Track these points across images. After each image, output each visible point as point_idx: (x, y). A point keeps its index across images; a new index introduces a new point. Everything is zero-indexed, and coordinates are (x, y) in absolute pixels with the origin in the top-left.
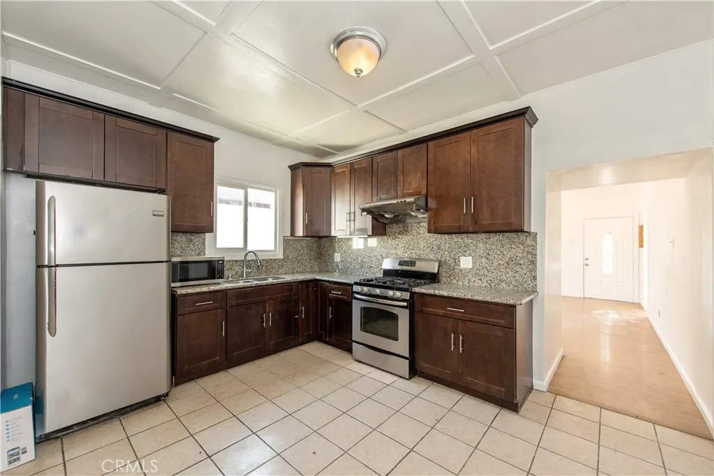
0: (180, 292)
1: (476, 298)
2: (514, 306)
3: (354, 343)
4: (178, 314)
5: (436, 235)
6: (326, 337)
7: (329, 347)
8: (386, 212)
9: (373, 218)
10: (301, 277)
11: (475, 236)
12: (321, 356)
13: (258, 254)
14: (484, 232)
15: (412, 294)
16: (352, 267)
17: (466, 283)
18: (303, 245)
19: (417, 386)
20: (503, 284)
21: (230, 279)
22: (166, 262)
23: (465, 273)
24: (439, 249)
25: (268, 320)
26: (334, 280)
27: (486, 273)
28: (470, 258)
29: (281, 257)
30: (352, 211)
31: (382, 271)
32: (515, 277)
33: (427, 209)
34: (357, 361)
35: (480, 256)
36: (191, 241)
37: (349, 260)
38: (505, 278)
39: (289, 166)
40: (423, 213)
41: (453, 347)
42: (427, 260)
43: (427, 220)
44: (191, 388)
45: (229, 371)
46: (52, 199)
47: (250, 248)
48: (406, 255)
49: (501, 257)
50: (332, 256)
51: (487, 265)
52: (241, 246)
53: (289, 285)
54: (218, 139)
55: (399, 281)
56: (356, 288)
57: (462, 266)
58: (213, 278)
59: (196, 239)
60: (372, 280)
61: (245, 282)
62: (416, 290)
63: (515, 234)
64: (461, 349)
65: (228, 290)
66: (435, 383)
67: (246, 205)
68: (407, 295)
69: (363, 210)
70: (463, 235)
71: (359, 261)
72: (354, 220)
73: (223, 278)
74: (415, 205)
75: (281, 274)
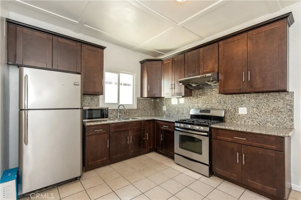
0: (87, 124)
1: (254, 131)
2: (283, 138)
3: (175, 154)
4: (86, 135)
5: (223, 95)
6: (159, 150)
7: (161, 155)
8: (193, 83)
9: (185, 86)
10: (146, 118)
11: (249, 95)
12: (157, 160)
13: (125, 106)
14: (255, 93)
15: (211, 128)
16: (173, 114)
17: (243, 123)
18: (147, 102)
19: (214, 181)
20: (269, 124)
21: (111, 119)
22: (80, 109)
23: (242, 117)
24: (225, 103)
25: (130, 140)
26: (164, 120)
27: (257, 117)
28: (246, 108)
29: (136, 108)
30: (173, 83)
31: (190, 116)
32: (277, 119)
33: (218, 80)
34: (177, 164)
35: (252, 107)
36: (93, 99)
37: (171, 110)
38: (270, 120)
39: (140, 62)
40: (215, 83)
41: (238, 160)
42: (217, 109)
43: (218, 87)
44: (92, 174)
45: (111, 165)
46: (26, 76)
47: (121, 103)
48: (204, 107)
49: (267, 107)
50: (161, 108)
51: (257, 112)
52: (117, 102)
53: (140, 122)
54: (105, 48)
55: (201, 121)
56: (176, 124)
57: (240, 113)
58: (103, 118)
59: (95, 98)
60: (186, 121)
61: (118, 120)
62: (213, 126)
63: (278, 93)
64: (244, 162)
65: (110, 124)
66: (225, 181)
67: (119, 84)
68: (207, 129)
69: (180, 82)
70: (241, 95)
71: (177, 110)
72: (174, 88)
73: (108, 118)
74: (211, 78)
75: (136, 117)
